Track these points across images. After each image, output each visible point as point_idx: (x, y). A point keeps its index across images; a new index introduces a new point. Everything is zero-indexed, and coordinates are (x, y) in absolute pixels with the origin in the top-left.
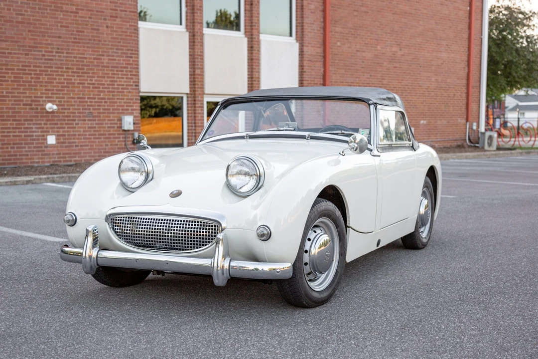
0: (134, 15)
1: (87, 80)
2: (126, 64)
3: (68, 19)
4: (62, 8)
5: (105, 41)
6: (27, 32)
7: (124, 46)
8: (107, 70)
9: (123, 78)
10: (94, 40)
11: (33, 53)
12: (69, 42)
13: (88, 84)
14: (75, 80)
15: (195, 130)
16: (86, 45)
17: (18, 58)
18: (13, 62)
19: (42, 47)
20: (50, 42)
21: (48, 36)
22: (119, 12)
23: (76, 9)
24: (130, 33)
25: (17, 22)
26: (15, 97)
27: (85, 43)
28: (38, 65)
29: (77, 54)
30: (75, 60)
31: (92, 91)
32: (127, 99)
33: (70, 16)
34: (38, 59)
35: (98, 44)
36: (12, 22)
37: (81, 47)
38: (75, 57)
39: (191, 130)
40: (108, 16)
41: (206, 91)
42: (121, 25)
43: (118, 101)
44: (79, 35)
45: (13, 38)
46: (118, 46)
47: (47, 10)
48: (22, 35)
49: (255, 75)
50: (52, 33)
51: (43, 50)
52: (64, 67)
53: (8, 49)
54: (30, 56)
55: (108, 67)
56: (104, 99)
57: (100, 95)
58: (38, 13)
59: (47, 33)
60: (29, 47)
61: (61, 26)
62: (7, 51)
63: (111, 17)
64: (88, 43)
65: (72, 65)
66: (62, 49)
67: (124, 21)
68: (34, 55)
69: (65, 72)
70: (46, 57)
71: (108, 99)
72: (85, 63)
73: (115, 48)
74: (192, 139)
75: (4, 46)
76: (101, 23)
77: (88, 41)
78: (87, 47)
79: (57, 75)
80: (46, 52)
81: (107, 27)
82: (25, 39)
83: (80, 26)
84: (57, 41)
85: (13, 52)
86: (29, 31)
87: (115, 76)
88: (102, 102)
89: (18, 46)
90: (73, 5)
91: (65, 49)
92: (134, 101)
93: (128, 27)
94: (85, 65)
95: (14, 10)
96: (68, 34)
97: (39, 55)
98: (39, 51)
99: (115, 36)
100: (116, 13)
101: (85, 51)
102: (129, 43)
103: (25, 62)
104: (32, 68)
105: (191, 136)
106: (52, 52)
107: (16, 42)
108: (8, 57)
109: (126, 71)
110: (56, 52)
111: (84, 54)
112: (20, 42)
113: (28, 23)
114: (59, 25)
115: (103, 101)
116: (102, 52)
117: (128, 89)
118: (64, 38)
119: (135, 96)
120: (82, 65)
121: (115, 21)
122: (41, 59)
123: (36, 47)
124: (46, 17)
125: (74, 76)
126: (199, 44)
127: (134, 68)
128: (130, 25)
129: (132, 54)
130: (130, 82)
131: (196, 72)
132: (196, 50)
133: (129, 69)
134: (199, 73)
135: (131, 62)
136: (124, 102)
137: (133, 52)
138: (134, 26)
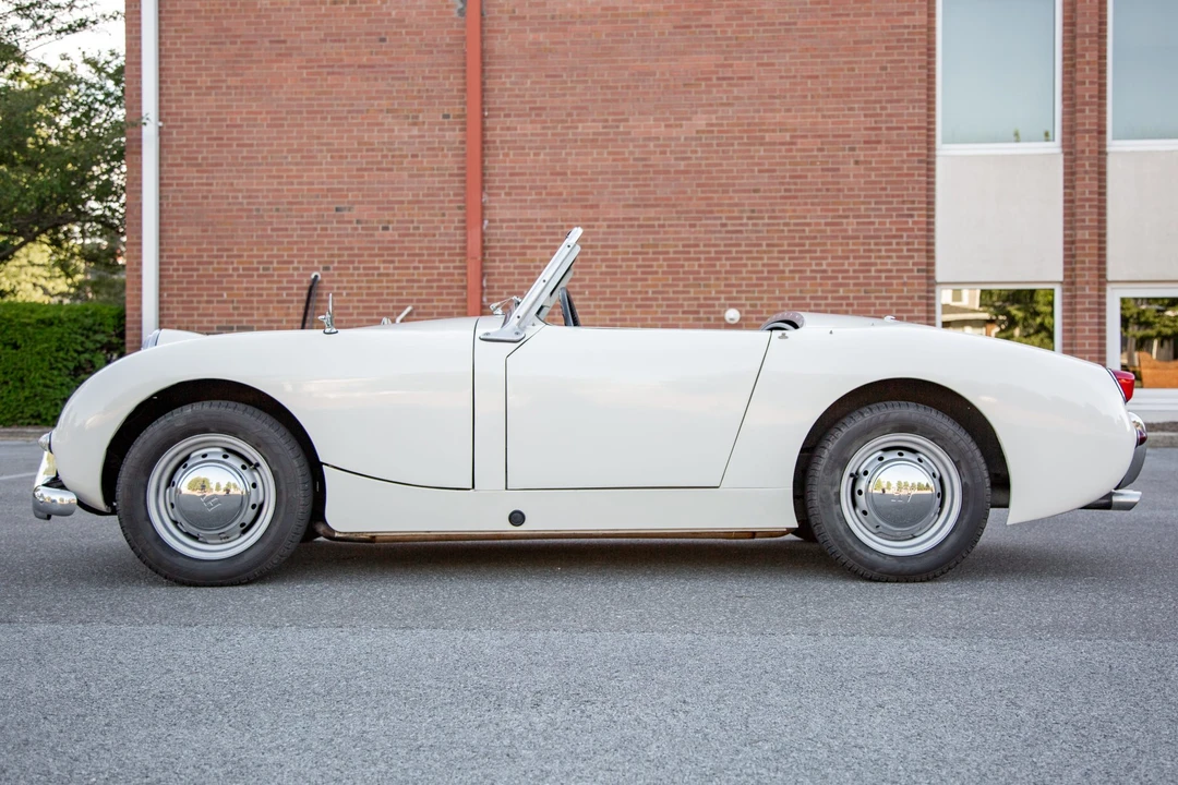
0: (919, 134)
1: (810, 265)
2: (898, 230)
3: (774, 157)
4: (763, 138)
5: (851, 189)
6: (694, 188)
7: (893, 196)
8: (854, 244)
9: (889, 257)
10: (828, 190)
11: (704, 222)
12: (775, 198)
13: (812, 271)
14: (785, 265)
16: (809, 201)
17: (676, 233)
18: (668, 239)
19: (722, 211)
20: (736, 201)
21: (734, 191)
22: (884, 132)
23: (792, 137)
24: (909, 168)
25: (677, 172)
26: (668, 299)
27: (806, 197)
28: (713, 242)
29: (790, 218)
30: (786, 228)
31: (821, 285)
32: (899, 298)
33: (780, 151)
34: (715, 232)
35: (838, 197)
36: (668, 172)
37: (799, 204)
38: (786, 224)
40: (859, 142)
41: (1110, 277)
42: (887, 155)
43: (878, 302)
44: (795, 184)
45: (669, 199)
46: (880, 196)
47: (732, 145)
48: (685, 192)
50: (740, 185)
51: (723, 215)
52: (764, 243)
53: (659, 219)
54: (698, 229)
55: (858, 238)
56: (848, 298)
57: (837, 291)
58: (717, 152)
59: (734, 185)
60: (698, 212)
61: (760, 171)
62: (656, 223)
63: (865, 142)
64: (816, 197)
65: (780, 238)
66: (761, 211)
67: (894, 149)
68: (707, 225)
69: (765, 252)
70: (729, 228)
71: (855, 298)
72: (807, 234)
73: (873, 200)
75: (652, 215)
76: (844, 156)
77: (814, 193)
78: (813, 204)
79: (748, 259)
80: (728, 218)
81: (857, 163)
82: (690, 199)
83: (799, 167)
84: (750, 198)
85: (667, 223)
86: (698, 185)
87: (873, 255)
88: (841, 305)
89: (677, 212)
90: (786, 130)
91: (767, 211)
92: (916, 300)
93: (905, 157)
94: (807, 238)
95: (671, 152)
96: (774, 184)
97: (715, 225)
98: (715, 218)
99: (873, 178)
100: (876, 135)
101: (809, 211)
102: (907, 189)
103: (689, 239)
104: (702, 248)
106: (741, 218)
107: (674, 206)
108: (658, 233)
109: (898, 244)
110: (749, 218)
111: (805, 217)
112: (681, 205)
113: (697, 172)
114: (756, 169)
115: (844, 302)
116: (844, 210)
117: (901, 278)
118: (765, 191)
119: (916, 291)
120: (801, 238)
121: (876, 149)
122: (720, 232)
123: (711, 212)
124: (732, 158)
125: (783, 259)
126: (1087, 176)
127: (916, 237)
128: (908, 155)
129: (913, 209)
130: (906, 264)
131: (1079, 237)
132: (1079, 190)
133: (905, 239)
134: (1087, 237)
135: (910, 225)
136: (892, 304)
137: (916, 205)
138: (918, 155)
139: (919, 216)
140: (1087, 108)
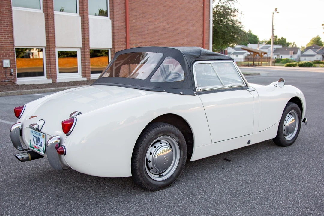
0: (9, 3)
2: (4, 30)
7: (2, 20)
9: (2, 38)
15: (50, 67)
24: (6, 13)
32: (6, 50)
39: (48, 67)
41: (57, 46)
49: (86, 37)
74: (49, 72)
92: (10, 51)
93: (4, 9)
102: (6, 19)
105: (49, 70)
109: (4, 34)
117: (6, 44)
119: (10, 48)
126: (51, 20)
127: (9, 33)
128: (5, 9)
129: (8, 25)
130: (7, 41)
131: (50, 35)
132: (49, 23)
133: (6, 33)
134: (52, 36)
135: (7, 29)
136: (4, 52)
137: (9, 24)
138: (8, 9)
139: (10, 27)
140: (50, 2)
